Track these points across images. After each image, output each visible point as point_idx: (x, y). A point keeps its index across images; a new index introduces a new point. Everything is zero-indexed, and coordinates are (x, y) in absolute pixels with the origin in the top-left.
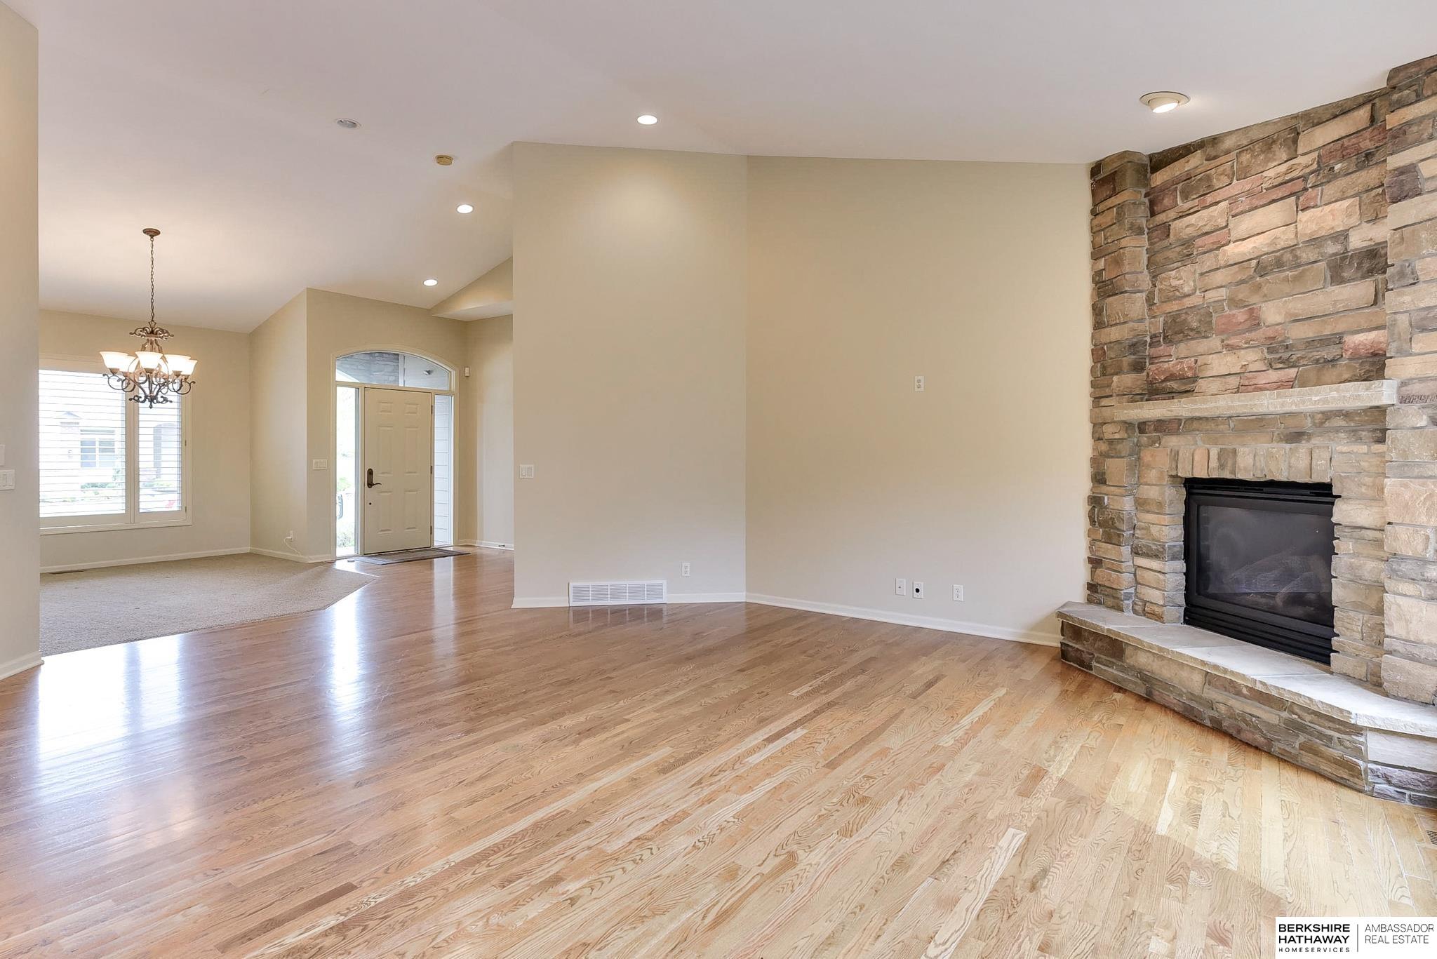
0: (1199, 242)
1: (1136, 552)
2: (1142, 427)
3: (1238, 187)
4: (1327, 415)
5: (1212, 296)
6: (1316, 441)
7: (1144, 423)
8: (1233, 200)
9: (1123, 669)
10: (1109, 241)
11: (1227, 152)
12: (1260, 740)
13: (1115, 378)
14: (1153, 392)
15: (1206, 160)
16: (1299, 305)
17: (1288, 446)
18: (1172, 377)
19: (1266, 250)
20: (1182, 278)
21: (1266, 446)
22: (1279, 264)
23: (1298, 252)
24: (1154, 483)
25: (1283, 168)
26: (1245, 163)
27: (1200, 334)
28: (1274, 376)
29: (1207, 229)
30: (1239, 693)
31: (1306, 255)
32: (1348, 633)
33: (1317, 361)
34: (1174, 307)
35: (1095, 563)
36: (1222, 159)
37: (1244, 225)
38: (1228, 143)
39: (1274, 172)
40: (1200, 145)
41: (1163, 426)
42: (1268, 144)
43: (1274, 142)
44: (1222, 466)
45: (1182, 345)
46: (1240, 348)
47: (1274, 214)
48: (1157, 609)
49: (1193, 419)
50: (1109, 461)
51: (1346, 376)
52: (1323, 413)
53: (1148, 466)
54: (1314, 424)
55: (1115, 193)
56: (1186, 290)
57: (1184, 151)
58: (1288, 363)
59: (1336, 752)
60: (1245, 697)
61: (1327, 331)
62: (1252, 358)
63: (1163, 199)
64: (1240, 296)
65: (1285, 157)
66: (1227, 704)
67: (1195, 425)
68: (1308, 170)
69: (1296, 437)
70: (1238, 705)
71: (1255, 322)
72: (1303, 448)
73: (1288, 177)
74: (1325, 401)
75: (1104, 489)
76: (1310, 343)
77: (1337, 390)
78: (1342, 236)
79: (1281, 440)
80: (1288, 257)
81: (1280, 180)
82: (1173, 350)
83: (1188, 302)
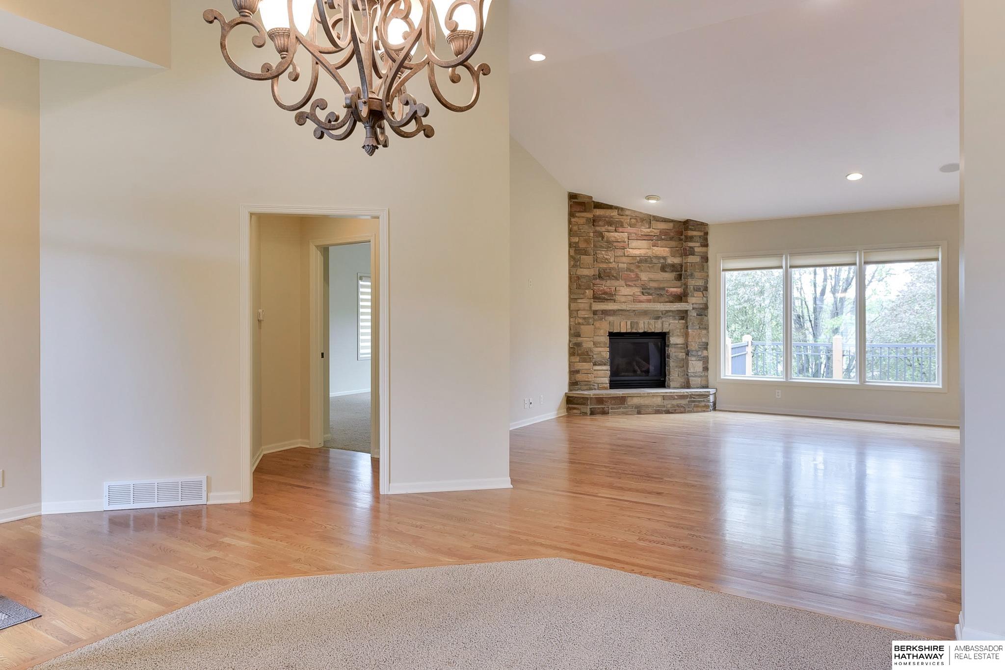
0: (615, 244)
1: (595, 364)
2: (595, 313)
3: (629, 229)
4: (667, 311)
5: (621, 265)
6: (663, 319)
7: (597, 311)
8: (629, 234)
9: (625, 408)
10: (582, 231)
11: (627, 216)
12: (682, 409)
13: (587, 291)
14: (596, 298)
15: (618, 214)
16: (652, 276)
17: (654, 321)
18: (605, 293)
19: (643, 255)
20: (610, 255)
21: (648, 321)
22: (646, 261)
23: (652, 259)
24: (602, 335)
25: (648, 230)
26: (633, 223)
27: (617, 279)
28: (644, 298)
29: (619, 240)
30: (674, 399)
31: (655, 261)
32: (674, 375)
33: (658, 295)
34: (604, 266)
35: (573, 372)
36: (624, 217)
37: (634, 244)
38: (627, 213)
39: (645, 230)
40: (616, 208)
41: (605, 312)
42: (642, 220)
43: (644, 220)
44: (632, 328)
45: (608, 281)
46: (632, 286)
47: (644, 244)
48: (605, 385)
49: (619, 310)
50: (582, 327)
51: (667, 300)
52: (666, 311)
53: (599, 328)
54: (662, 314)
55: (585, 211)
56: (611, 261)
57: (610, 207)
58: (649, 294)
59: (703, 404)
60: (677, 399)
61: (661, 286)
62: (637, 291)
63: (599, 221)
64: (632, 268)
65: (648, 227)
66: (669, 404)
67: (620, 312)
68: (656, 234)
69: (658, 318)
70: (675, 402)
71: (638, 277)
72: (660, 321)
73: (651, 234)
74: (677, 308)
75: (580, 339)
76: (655, 289)
77: (680, 305)
78: (665, 258)
79: (653, 319)
80: (649, 259)
81: (648, 234)
82: (603, 282)
83: (611, 265)
